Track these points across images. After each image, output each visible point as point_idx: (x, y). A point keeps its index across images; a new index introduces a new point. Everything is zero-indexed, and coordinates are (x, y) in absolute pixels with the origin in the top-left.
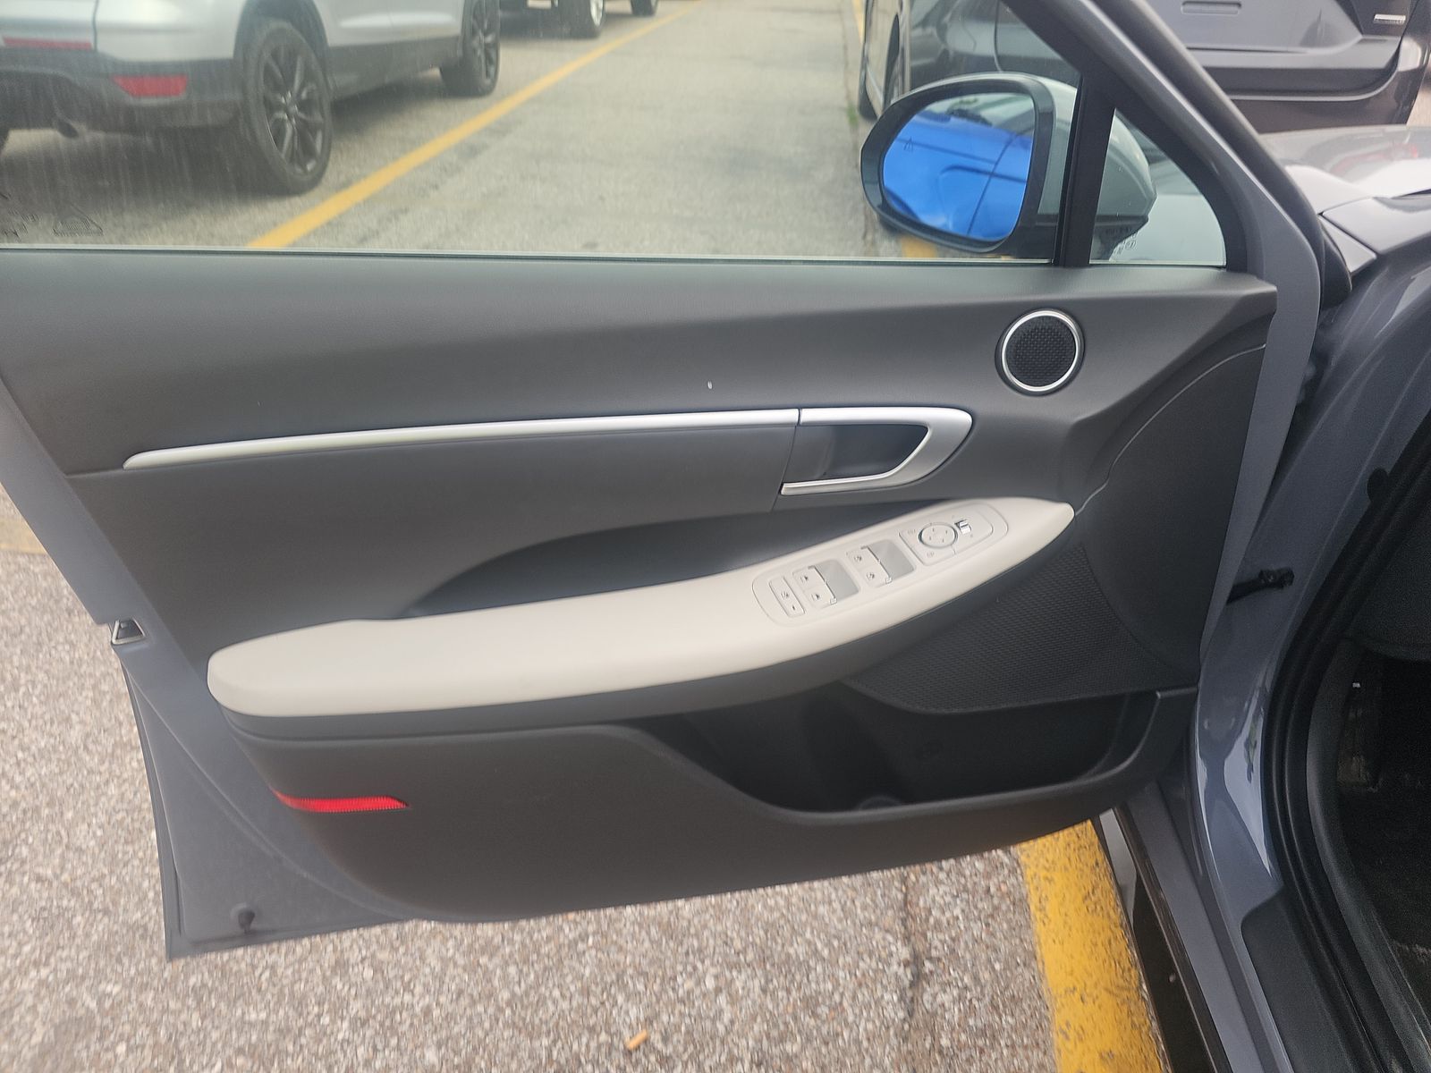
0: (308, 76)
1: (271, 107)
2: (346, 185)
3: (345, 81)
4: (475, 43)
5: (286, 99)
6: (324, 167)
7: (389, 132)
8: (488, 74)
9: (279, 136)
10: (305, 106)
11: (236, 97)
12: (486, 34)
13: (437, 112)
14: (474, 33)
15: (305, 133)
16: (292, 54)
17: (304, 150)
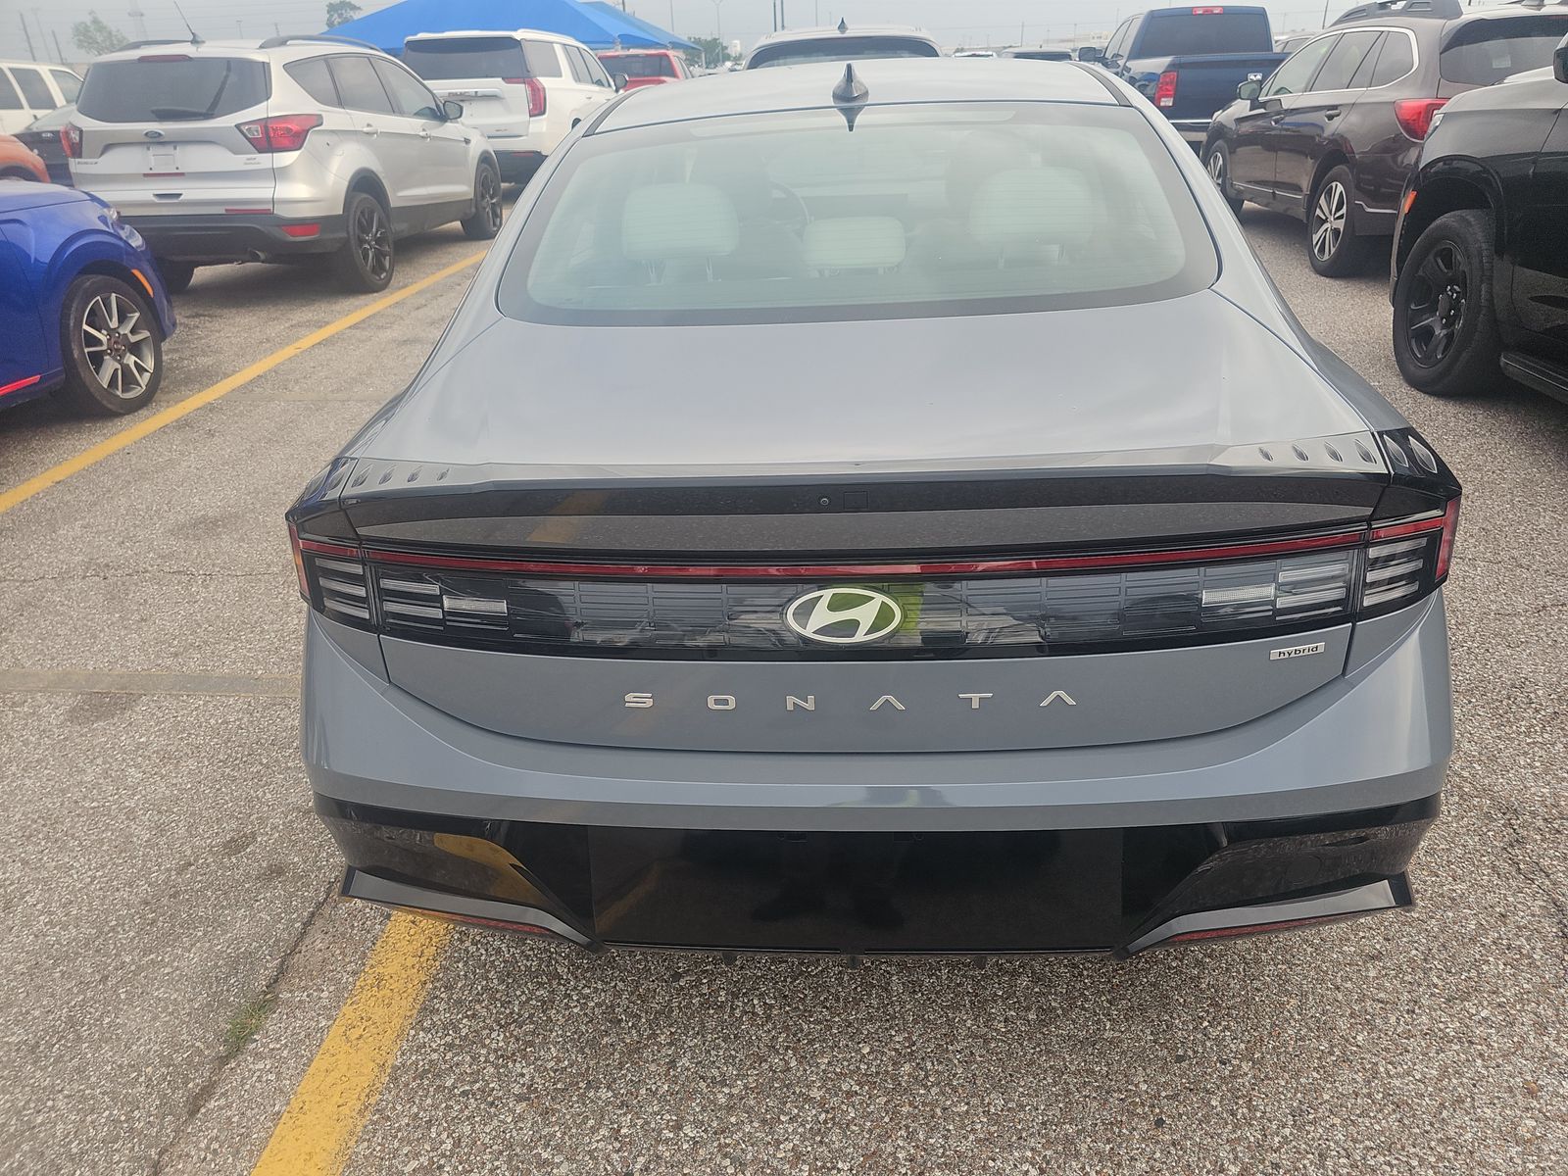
0: (380, 225)
1: (362, 241)
2: (405, 286)
3: (401, 227)
4: (484, 203)
5: (369, 238)
6: (391, 275)
7: (430, 260)
8: (494, 225)
9: (366, 257)
10: (378, 241)
11: (344, 235)
12: (492, 198)
13: (458, 249)
14: (483, 197)
15: (379, 256)
16: (372, 213)
17: (379, 267)
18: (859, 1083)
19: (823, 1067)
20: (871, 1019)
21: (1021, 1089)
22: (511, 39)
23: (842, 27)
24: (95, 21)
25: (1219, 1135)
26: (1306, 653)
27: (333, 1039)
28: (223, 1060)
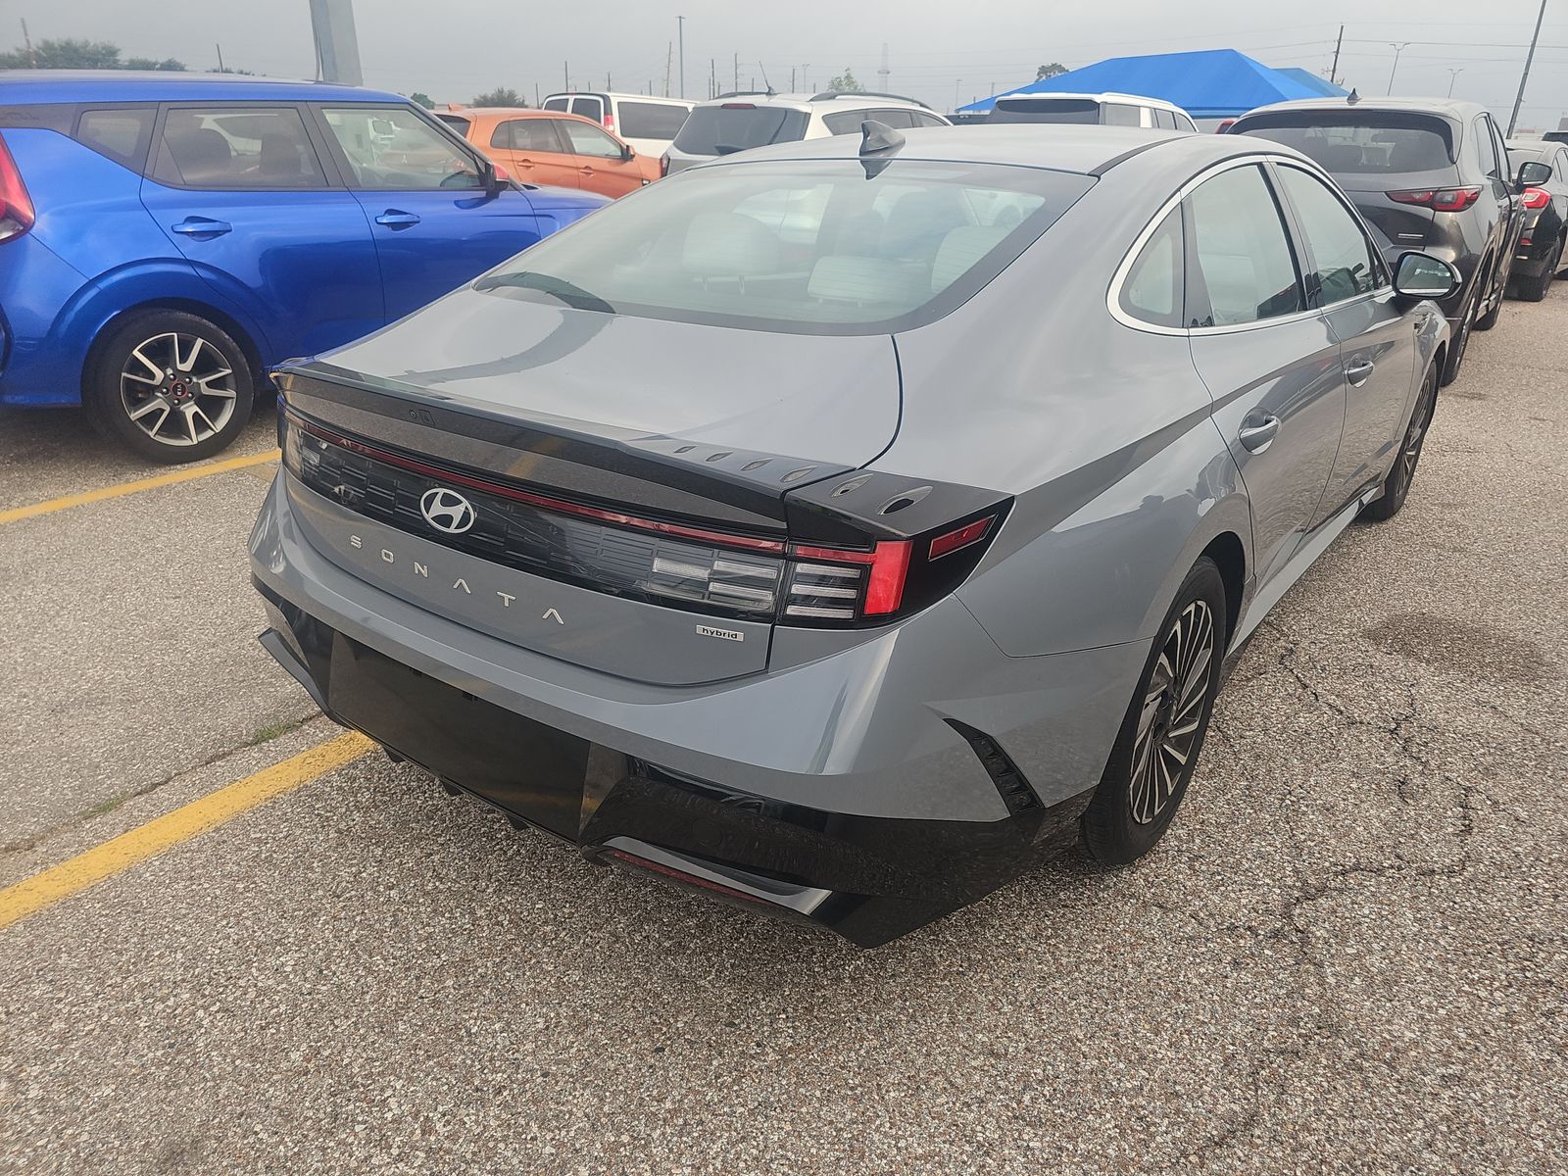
18: (510, 922)
19: (503, 901)
20: (564, 891)
21: (598, 979)
22: (1091, 101)
23: (1353, 97)
24: (848, 77)
25: (688, 1081)
26: (726, 637)
27: (298, 759)
28: (247, 744)
